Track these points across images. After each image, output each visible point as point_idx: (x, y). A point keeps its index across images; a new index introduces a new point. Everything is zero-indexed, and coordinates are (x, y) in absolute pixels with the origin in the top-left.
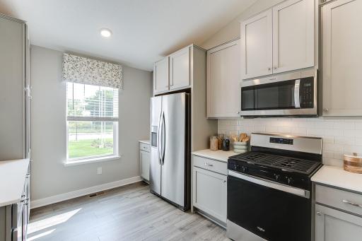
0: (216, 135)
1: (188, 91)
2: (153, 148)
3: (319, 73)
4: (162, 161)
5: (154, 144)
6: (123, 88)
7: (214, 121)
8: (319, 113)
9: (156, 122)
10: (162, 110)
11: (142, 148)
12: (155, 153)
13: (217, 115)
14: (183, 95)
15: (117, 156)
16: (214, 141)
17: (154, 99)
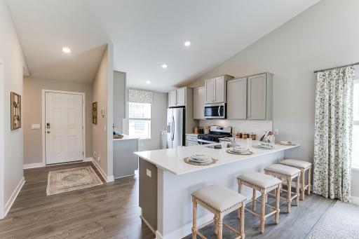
0: (198, 127)
1: (184, 107)
2: (168, 134)
3: (226, 104)
4: (173, 139)
5: (169, 132)
6: (152, 103)
7: (197, 121)
8: (226, 118)
9: (169, 120)
10: (173, 115)
11: (162, 134)
12: (169, 135)
13: (198, 118)
14: (182, 109)
15: (150, 137)
16: (196, 129)
17: (169, 110)
